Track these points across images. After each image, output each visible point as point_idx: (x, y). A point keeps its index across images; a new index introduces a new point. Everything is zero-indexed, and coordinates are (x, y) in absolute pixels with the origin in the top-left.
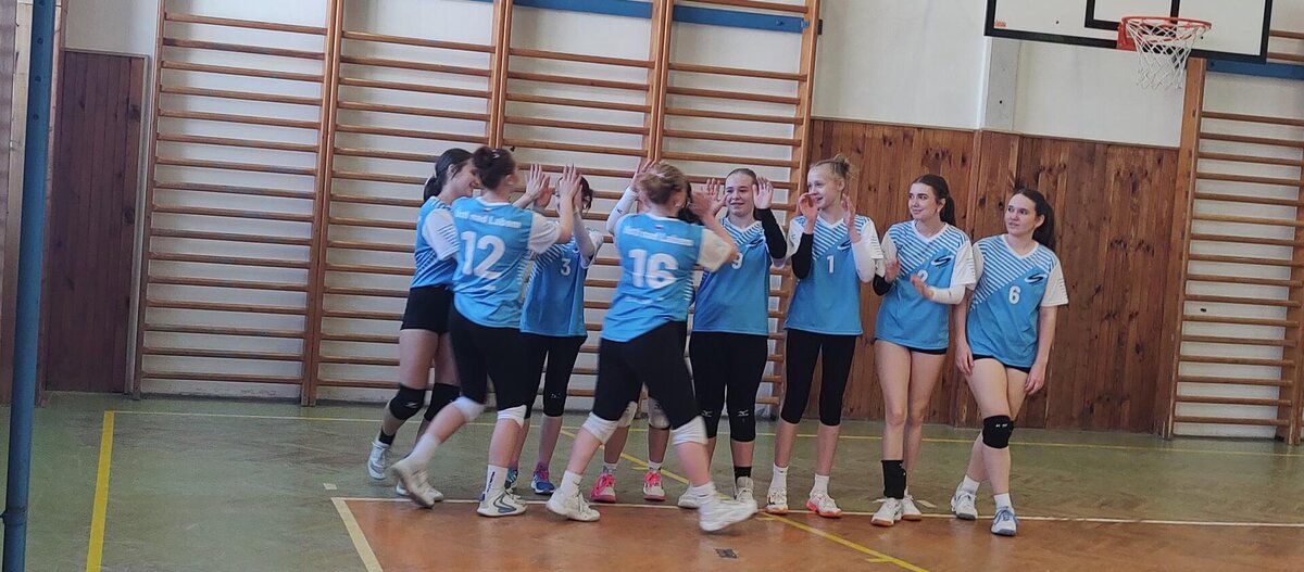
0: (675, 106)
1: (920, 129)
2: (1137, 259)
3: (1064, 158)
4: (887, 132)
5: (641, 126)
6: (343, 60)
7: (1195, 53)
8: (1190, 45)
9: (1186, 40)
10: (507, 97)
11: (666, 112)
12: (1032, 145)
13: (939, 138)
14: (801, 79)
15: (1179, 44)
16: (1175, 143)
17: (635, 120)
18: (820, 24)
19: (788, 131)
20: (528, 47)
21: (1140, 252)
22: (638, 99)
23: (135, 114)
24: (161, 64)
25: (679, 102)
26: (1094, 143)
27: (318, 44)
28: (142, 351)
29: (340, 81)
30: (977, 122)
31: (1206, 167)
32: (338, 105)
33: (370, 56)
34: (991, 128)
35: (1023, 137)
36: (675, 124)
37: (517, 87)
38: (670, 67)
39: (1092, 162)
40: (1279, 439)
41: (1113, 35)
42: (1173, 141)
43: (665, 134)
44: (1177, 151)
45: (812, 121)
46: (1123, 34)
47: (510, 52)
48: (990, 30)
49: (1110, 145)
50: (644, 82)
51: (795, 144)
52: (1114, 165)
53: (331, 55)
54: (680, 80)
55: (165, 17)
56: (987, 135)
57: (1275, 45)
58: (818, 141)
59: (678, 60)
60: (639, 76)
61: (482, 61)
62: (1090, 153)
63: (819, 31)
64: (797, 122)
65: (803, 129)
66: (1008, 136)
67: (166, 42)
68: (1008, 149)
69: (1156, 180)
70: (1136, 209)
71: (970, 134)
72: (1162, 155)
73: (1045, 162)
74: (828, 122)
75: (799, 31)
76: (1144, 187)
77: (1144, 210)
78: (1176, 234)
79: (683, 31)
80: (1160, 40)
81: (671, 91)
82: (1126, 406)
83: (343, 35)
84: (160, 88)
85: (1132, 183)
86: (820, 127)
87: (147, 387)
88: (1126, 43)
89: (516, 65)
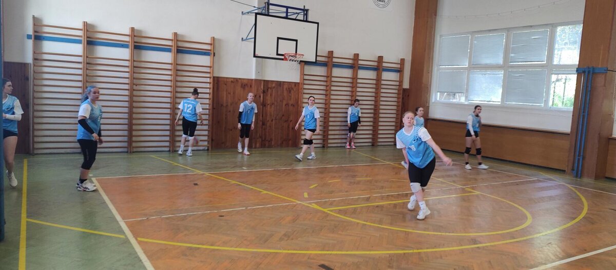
0: (179, 74)
1: (240, 79)
2: (291, 108)
3: (274, 85)
4: (232, 80)
5: (170, 79)
6: (87, 63)
7: (301, 61)
8: (300, 59)
9: (299, 58)
10: (134, 73)
11: (177, 76)
12: (266, 82)
13: (245, 81)
14: (210, 67)
15: (298, 59)
16: (299, 81)
17: (169, 78)
18: (214, 54)
19: (208, 80)
20: (139, 60)
21: (292, 107)
22: (169, 72)
23: (27, 79)
24: (34, 65)
25: (180, 73)
26: (280, 82)
27: (80, 59)
28: (34, 142)
29: (87, 69)
30: (253, 77)
31: (306, 87)
32: (87, 75)
33: (95, 62)
34: (257, 78)
35: (264, 81)
36: (179, 79)
37: (136, 70)
38: (177, 64)
39: (280, 86)
40: (323, 147)
41: (283, 57)
42: (298, 81)
43: (177, 81)
44: (299, 83)
45: (214, 77)
46: (285, 57)
47: (134, 61)
48: (255, 56)
49: (284, 82)
50: (170, 68)
51: (210, 83)
52: (286, 86)
53: (84, 62)
54: (179, 68)
55: (34, 53)
56: (256, 80)
57: (319, 59)
58: (216, 82)
59: (179, 63)
60: (169, 67)
61: (127, 64)
62: (280, 84)
63: (214, 55)
64: (210, 78)
65: (212, 79)
66: (261, 80)
67: (35, 59)
68: (261, 84)
69: (295, 89)
70: (291, 96)
71: (252, 80)
72: (295, 83)
73: (270, 86)
74: (218, 78)
75: (209, 55)
76: (292, 92)
77: (292, 97)
78: (299, 102)
79: (180, 55)
80: (293, 58)
81: (177, 70)
82: (290, 142)
83: (87, 57)
84: (34, 72)
85: (289, 90)
86: (216, 79)
87: (36, 152)
88: (285, 59)
89: (136, 64)
